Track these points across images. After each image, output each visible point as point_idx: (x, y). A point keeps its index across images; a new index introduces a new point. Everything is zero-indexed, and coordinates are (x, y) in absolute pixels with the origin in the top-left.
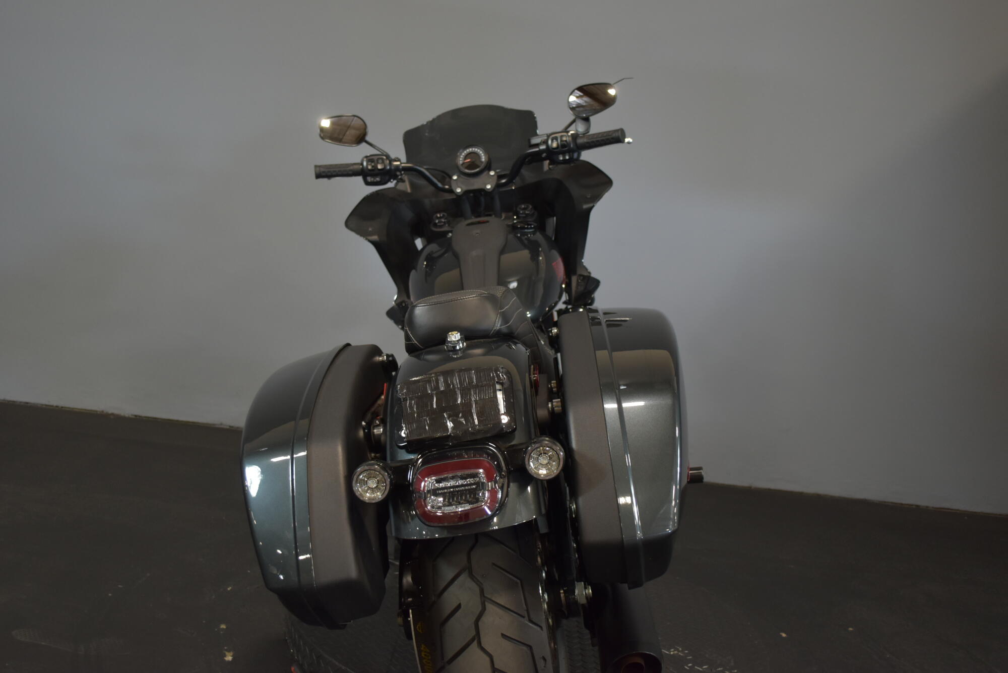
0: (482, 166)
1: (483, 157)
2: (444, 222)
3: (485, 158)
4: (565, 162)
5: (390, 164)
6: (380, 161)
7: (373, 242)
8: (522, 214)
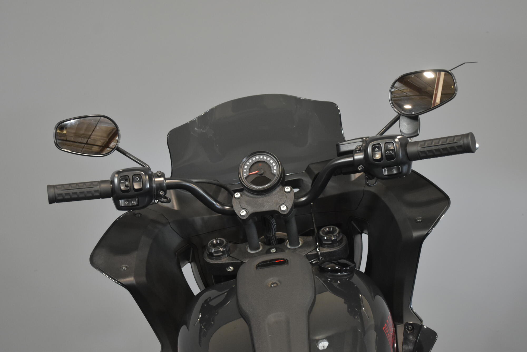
0: (274, 180)
1: (275, 168)
2: (222, 252)
3: (277, 169)
4: (391, 176)
5: (151, 180)
6: (137, 179)
7: (128, 287)
8: (327, 240)
